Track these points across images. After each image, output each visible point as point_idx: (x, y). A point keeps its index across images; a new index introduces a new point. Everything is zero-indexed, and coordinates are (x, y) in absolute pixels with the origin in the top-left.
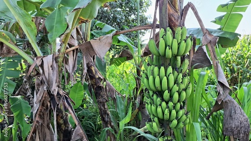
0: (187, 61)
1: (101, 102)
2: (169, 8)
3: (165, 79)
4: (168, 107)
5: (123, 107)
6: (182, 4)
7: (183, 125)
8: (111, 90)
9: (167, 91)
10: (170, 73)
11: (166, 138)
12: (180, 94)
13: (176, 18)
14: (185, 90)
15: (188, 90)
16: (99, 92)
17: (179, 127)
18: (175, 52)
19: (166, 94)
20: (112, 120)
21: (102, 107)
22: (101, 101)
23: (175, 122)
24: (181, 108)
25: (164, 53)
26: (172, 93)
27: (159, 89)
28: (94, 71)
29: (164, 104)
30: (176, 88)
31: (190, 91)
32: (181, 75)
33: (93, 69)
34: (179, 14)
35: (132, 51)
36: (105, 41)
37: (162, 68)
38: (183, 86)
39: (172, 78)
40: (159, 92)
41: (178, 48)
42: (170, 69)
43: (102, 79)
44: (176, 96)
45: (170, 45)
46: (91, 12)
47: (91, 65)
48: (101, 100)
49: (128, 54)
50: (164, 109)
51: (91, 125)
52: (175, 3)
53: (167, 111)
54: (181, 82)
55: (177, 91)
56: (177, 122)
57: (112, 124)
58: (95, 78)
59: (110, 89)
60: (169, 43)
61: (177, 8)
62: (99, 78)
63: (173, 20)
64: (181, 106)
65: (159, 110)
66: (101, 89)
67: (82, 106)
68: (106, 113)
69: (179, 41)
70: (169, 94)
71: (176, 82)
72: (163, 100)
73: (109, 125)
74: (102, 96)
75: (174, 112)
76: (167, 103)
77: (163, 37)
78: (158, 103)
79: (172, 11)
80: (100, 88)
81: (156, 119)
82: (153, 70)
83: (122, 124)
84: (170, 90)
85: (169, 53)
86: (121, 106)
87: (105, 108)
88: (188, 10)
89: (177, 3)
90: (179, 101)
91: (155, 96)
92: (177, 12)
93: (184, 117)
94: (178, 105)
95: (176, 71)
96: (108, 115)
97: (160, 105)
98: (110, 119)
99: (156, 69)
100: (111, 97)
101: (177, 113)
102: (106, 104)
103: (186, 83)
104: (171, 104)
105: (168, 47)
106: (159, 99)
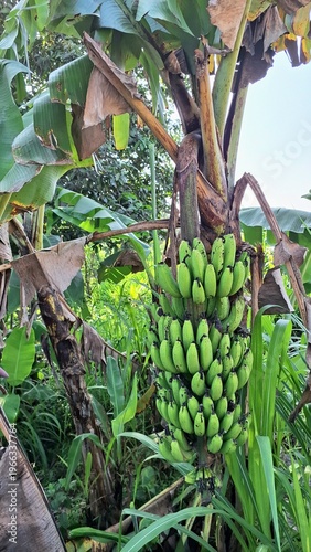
0: (239, 306)
1: (70, 377)
2: (204, 188)
3: (192, 349)
4: (202, 409)
5: (121, 382)
6: (232, 176)
7: (235, 448)
8: (96, 345)
9: (197, 376)
10: (204, 336)
11: (201, 476)
12: (225, 382)
13: (220, 207)
14: (236, 370)
15: (242, 371)
16: (66, 353)
17: (227, 450)
18: (212, 290)
19: (197, 382)
20: (97, 413)
21: (74, 387)
22: (72, 373)
23: (218, 441)
24: (231, 408)
25: (188, 293)
26: (210, 379)
27: (182, 369)
28: (53, 306)
29: (193, 402)
30: (217, 367)
31: (247, 371)
32: (227, 339)
33: (51, 300)
34: (226, 199)
35: (142, 254)
36: (68, 254)
37: (188, 325)
38: (231, 363)
39: (207, 346)
40: (182, 375)
41: (218, 282)
42: (204, 326)
43: (72, 323)
44: (217, 384)
45: (201, 276)
46: (38, 190)
47: (48, 294)
48: (70, 370)
49: (134, 259)
50: (193, 414)
51: (53, 422)
52: (214, 177)
53: (199, 418)
54: (228, 355)
55: (219, 375)
56: (221, 442)
57: (98, 423)
58: (57, 322)
59: (91, 342)
60: (198, 272)
61: (220, 187)
62: (66, 320)
63: (214, 211)
64: (230, 402)
65: (183, 414)
66: (71, 347)
67: (34, 376)
68: (82, 399)
69: (220, 267)
70: (203, 381)
71: (216, 355)
72: (190, 393)
73: (89, 427)
74: (72, 362)
75: (214, 419)
76: (200, 400)
77: (184, 261)
78: (182, 400)
79: (209, 194)
80: (69, 344)
81: (178, 434)
82: (168, 327)
83: (117, 424)
84: (205, 372)
85: (199, 294)
86: (116, 381)
87: (79, 389)
88: (244, 188)
89: (220, 178)
90: (224, 394)
91: (175, 384)
92: (220, 196)
93: (238, 428)
94: (224, 404)
95: (218, 328)
96: (87, 403)
97: (186, 404)
98: (92, 412)
99: (175, 325)
100: (95, 360)
101: (221, 420)
102: (81, 378)
103: (239, 354)
104: (207, 402)
105: (195, 282)
106: (182, 391)
